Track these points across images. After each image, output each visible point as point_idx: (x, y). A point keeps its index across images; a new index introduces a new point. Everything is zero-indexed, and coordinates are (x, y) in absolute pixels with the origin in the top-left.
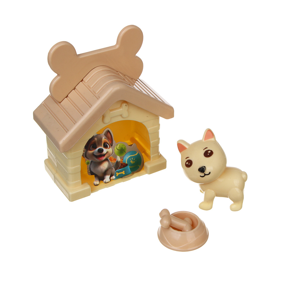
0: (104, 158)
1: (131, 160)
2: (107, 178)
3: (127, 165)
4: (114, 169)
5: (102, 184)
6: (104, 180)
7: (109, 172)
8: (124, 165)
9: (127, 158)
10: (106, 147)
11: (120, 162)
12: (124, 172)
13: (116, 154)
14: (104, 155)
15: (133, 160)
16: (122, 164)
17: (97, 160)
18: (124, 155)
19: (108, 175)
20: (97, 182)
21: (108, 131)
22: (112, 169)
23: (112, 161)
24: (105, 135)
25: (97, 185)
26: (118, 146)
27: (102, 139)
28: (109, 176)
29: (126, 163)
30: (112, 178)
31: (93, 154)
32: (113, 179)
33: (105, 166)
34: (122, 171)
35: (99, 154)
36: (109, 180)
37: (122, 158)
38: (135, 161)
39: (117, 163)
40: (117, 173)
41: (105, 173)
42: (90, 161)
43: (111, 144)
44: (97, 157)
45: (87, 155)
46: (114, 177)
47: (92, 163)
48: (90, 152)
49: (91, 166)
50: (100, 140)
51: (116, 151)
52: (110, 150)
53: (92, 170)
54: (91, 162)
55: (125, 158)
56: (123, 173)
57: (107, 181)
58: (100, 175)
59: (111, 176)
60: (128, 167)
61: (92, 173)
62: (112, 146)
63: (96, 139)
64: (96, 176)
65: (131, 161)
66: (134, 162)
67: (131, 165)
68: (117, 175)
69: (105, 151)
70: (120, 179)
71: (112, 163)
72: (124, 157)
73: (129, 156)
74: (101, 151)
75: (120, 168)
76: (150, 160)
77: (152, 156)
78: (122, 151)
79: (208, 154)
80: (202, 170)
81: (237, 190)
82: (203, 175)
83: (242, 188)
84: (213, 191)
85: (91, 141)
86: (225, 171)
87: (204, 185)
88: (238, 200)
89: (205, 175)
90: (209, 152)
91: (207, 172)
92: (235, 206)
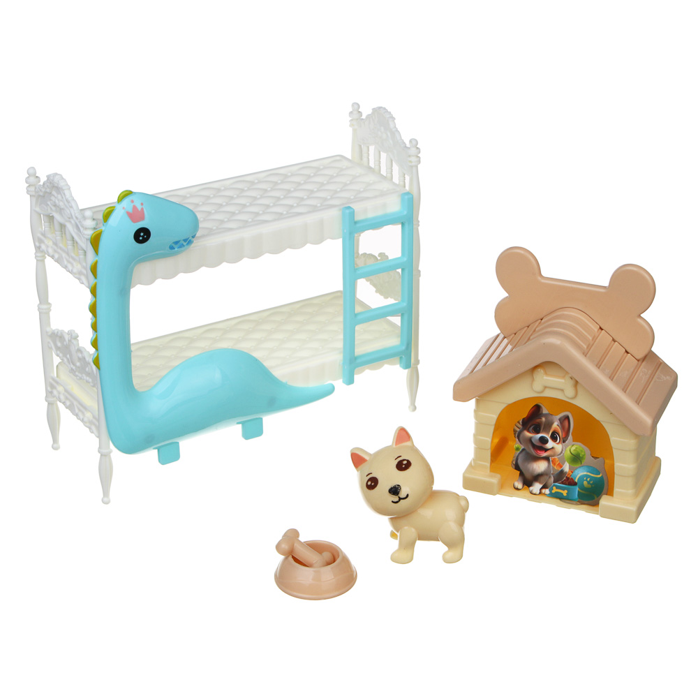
0: (545, 454)
1: (586, 480)
2: (537, 487)
3: (575, 484)
4: (552, 479)
5: (526, 492)
6: (531, 488)
7: (543, 479)
8: (570, 482)
9: (580, 473)
10: (554, 438)
11: (566, 473)
12: (566, 491)
13: (566, 459)
14: (546, 450)
15: (588, 483)
16: (568, 478)
17: (533, 452)
18: (578, 466)
19: (540, 483)
20: (519, 485)
21: (567, 418)
22: (550, 477)
23: (554, 464)
24: (560, 420)
25: (517, 489)
26: (573, 448)
27: (552, 423)
28: (541, 486)
29: (576, 480)
30: (543, 491)
31: (530, 440)
32: (544, 494)
33: (540, 467)
34: (563, 489)
35: (538, 444)
36: (538, 492)
37: (572, 470)
38: (591, 484)
39: (562, 472)
40: (554, 488)
41: (537, 478)
42: (522, 447)
43: (563, 438)
44: (534, 447)
45: (521, 436)
46: (547, 491)
47: (524, 452)
48: (528, 434)
49: (521, 455)
50: (549, 425)
51: (567, 454)
52: (558, 447)
53: (520, 462)
54: (523, 450)
55: (576, 472)
56: (565, 493)
57: (534, 492)
58: (528, 476)
59: (545, 487)
60: (577, 489)
61: (517, 467)
62: (564, 442)
63: (544, 419)
64: (522, 474)
65: (585, 483)
66: (590, 486)
67: (582, 488)
68: (553, 492)
69: (550, 444)
70: (558, 500)
71: (553, 468)
72: (576, 469)
73: (585, 473)
74: (543, 440)
75: (562, 483)
76: (612, 496)
77: (616, 490)
78: (576, 459)
79: (403, 466)
80: (395, 491)
81: (453, 526)
82: (396, 499)
83: (461, 522)
84: (413, 530)
85: (534, 418)
86: (431, 495)
87: (397, 519)
88: (455, 544)
89: (400, 499)
90: (405, 462)
91: (402, 494)
92: (451, 554)
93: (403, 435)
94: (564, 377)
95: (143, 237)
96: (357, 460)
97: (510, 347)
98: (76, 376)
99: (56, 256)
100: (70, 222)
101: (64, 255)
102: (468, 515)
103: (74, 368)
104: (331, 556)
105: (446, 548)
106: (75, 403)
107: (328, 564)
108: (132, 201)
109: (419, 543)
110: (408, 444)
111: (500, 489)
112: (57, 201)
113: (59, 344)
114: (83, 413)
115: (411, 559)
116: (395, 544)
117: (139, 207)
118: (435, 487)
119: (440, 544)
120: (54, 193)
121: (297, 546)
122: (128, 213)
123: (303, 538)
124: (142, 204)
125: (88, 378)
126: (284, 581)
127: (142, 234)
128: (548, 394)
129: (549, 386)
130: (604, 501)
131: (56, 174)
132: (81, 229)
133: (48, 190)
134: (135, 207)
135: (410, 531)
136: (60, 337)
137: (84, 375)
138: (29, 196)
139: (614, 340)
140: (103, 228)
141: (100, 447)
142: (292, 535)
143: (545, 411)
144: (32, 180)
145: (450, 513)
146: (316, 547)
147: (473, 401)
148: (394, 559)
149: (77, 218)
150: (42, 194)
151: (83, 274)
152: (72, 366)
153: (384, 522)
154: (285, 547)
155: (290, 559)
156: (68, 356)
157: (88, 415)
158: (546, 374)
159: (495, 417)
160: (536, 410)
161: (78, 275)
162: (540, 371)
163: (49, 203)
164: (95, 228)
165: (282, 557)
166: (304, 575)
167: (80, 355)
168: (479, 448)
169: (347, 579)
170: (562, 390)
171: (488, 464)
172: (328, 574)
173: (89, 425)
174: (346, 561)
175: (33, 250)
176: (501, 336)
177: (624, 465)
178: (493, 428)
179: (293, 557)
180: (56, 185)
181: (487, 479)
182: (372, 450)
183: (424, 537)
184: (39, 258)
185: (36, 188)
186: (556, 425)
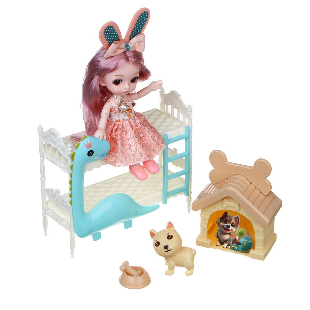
0: (229, 232)
1: (245, 243)
2: (225, 245)
3: (240, 244)
4: (231, 242)
5: (221, 247)
6: (223, 245)
8: (239, 244)
9: (242, 240)
10: (232, 226)
11: (237, 240)
12: (237, 247)
13: (237, 234)
14: (229, 230)
15: (246, 244)
16: (238, 242)
17: (224, 231)
18: (241, 237)
19: (227, 243)
20: (218, 244)
21: (238, 218)
22: (231, 241)
23: (232, 236)
24: (235, 218)
25: (218, 246)
26: (240, 230)
27: (232, 220)
28: (227, 245)
29: (241, 243)
30: (228, 247)
31: (223, 226)
32: (228, 248)
33: (227, 237)
34: (236, 246)
35: (226, 228)
36: (226, 247)
37: (239, 239)
38: (247, 245)
39: (235, 239)
40: (232, 246)
41: (225, 241)
42: (220, 229)
43: (236, 226)
45: (219, 224)
46: (229, 247)
47: (220, 231)
48: (222, 224)
49: (219, 232)
50: (230, 220)
51: (237, 232)
52: (234, 229)
53: (219, 235)
54: (220, 230)
55: (241, 239)
56: (236, 248)
57: (224, 247)
58: (222, 240)
59: (228, 245)
60: (241, 246)
61: (218, 237)
62: (236, 227)
63: (228, 218)
64: (219, 240)
65: (244, 244)
66: (246, 245)
67: (243, 246)
68: (232, 247)
69: (231, 228)
70: (234, 251)
71: (232, 238)
72: (241, 238)
73: (244, 240)
74: (228, 226)
75: (235, 244)
76: (254, 249)
77: (256, 247)
78: (241, 234)
79: (170, 237)
80: (166, 247)
81: (190, 261)
82: (167, 250)
83: (193, 259)
84: (174, 262)
85: (225, 217)
86: (181, 249)
87: (168, 258)
88: (190, 268)
89: (168, 250)
90: (170, 236)
91: (169, 249)
92: (188, 272)
93: (170, 225)
94: (235, 203)
95: (91, 154)
96: (152, 234)
97: (215, 188)
98: (59, 207)
99: (52, 160)
100: (60, 148)
101: (55, 160)
102: (196, 257)
103: (58, 204)
104: (141, 272)
105: (186, 270)
106: (58, 218)
107: (140, 275)
108: (87, 140)
109: (176, 267)
110: (172, 228)
111: (211, 245)
112: (53, 139)
113: (50, 194)
114: (62, 222)
115: (173, 274)
116: (166, 268)
117: (89, 143)
118: (183, 245)
119: (184, 268)
120: (51, 136)
121: (128, 268)
122: (85, 145)
123: (130, 265)
124: (90, 141)
125: (65, 208)
126: (123, 281)
127: (90, 153)
128: (229, 209)
129: (229, 206)
130: (252, 251)
131: (53, 129)
132: (66, 151)
133: (49, 134)
134: (88, 143)
135: (172, 263)
136: (51, 191)
137: (63, 207)
138: (39, 136)
139: (256, 188)
140: (75, 151)
141: (71, 236)
142: (126, 263)
143: (229, 215)
144: (40, 130)
145: (189, 256)
146: (136, 268)
147: (200, 210)
148: (166, 273)
149: (63, 146)
150: (45, 136)
151: (66, 168)
152: (57, 203)
153: (163, 259)
154: (123, 268)
155: (125, 273)
156: (55, 199)
157: (64, 222)
158: (228, 201)
159: (208, 217)
160: (226, 214)
161: (63, 168)
162: (226, 200)
163: (49, 139)
164: (72, 151)
165: (122, 272)
166: (130, 279)
167: (61, 199)
168: (202, 229)
169: (147, 281)
170: (234, 208)
171: (206, 236)
172: (140, 279)
173: (65, 226)
174: (147, 274)
175: (40, 156)
176: (212, 184)
177: (259, 237)
178: (208, 221)
179: (126, 272)
180: (53, 133)
181: (205, 242)
182: (158, 230)
183: (178, 265)
184: (42, 160)
185: (42, 133)
186: (233, 221)
